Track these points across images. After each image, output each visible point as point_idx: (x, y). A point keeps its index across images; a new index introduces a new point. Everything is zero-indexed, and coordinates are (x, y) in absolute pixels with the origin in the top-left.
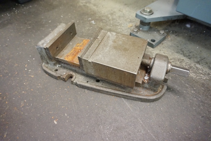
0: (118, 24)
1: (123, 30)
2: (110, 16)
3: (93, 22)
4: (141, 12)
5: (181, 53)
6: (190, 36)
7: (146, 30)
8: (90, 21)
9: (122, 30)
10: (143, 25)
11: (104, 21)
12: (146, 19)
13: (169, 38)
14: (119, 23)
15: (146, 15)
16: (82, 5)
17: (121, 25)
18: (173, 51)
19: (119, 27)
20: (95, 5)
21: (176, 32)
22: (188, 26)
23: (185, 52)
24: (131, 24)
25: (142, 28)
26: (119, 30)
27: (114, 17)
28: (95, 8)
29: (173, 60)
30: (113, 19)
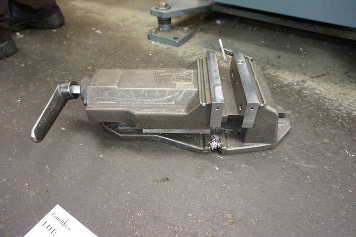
0: (133, 30)
1: (139, 35)
2: (120, 23)
3: (99, 31)
4: (156, 8)
5: (210, 47)
6: (221, 32)
7: (167, 29)
8: (94, 30)
9: (137, 35)
10: (162, 24)
11: (113, 29)
12: (162, 14)
13: (197, 36)
14: (133, 28)
15: (162, 10)
16: (80, 15)
17: (136, 30)
18: (201, 47)
19: (134, 33)
20: (99, 14)
21: (204, 30)
22: (218, 22)
23: (215, 46)
24: (149, 28)
25: (162, 28)
26: (135, 35)
27: (127, 23)
28: (99, 17)
29: (201, 55)
30: (125, 26)
